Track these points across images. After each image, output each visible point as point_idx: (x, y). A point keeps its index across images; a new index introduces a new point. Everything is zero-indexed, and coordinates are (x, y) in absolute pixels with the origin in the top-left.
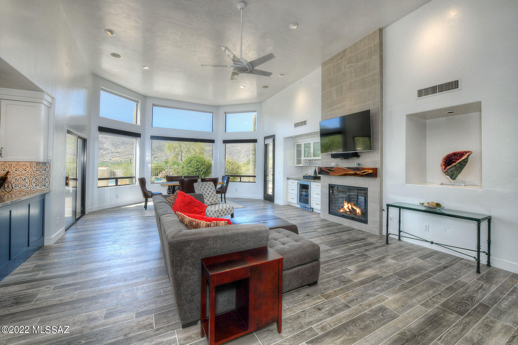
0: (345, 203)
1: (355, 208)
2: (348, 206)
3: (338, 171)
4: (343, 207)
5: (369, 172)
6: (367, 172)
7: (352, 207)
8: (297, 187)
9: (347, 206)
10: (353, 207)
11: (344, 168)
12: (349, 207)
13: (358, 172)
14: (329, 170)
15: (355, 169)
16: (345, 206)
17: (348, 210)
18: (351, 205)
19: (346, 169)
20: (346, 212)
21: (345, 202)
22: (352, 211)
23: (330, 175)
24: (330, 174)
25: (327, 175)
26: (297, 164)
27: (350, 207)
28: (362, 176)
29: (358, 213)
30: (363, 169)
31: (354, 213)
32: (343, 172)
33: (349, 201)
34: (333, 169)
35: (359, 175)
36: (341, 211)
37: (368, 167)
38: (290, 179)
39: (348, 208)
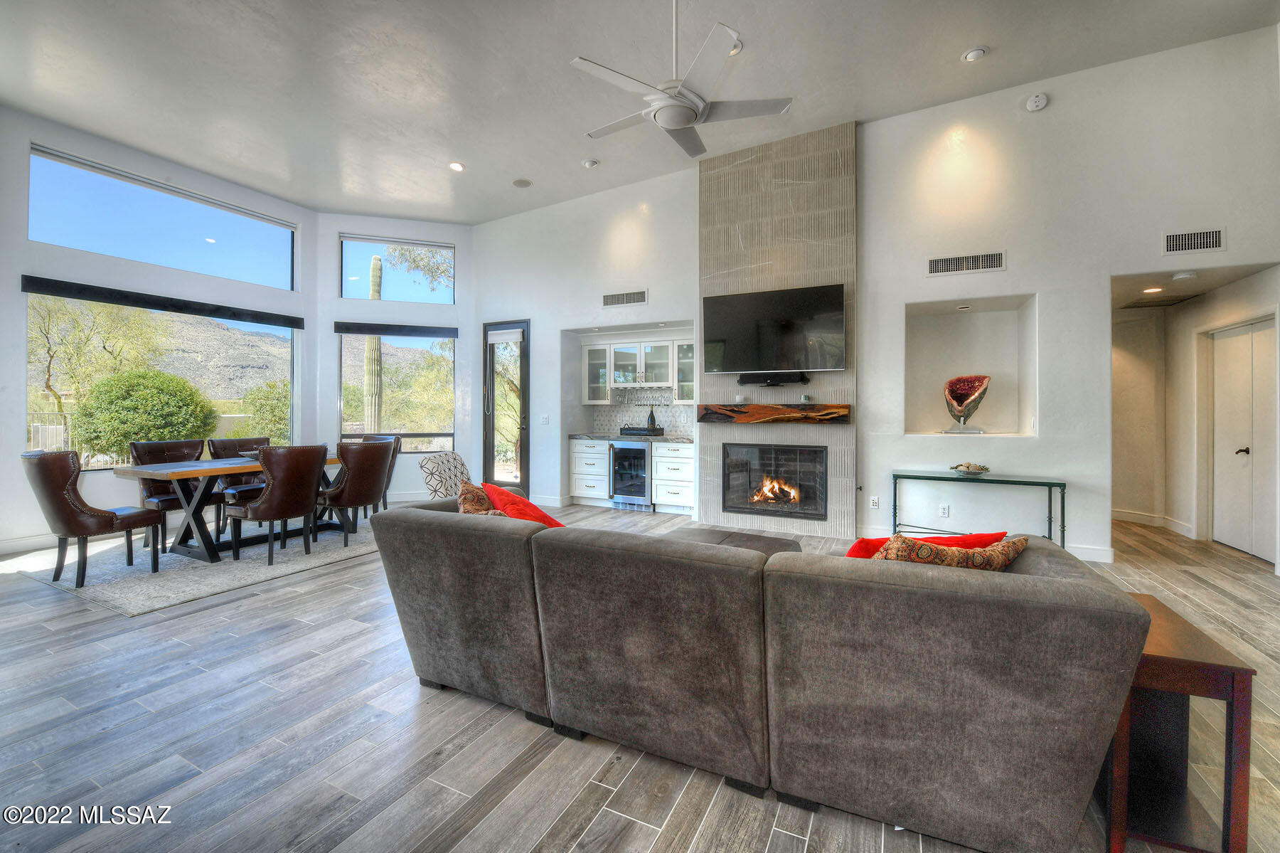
0: (765, 481)
1: (786, 488)
2: (771, 486)
3: (759, 414)
4: (760, 490)
5: (841, 414)
6: (835, 413)
7: (780, 489)
8: (608, 456)
9: (769, 487)
10: (783, 487)
11: (776, 405)
12: (774, 487)
13: (813, 415)
14: (732, 411)
15: (804, 407)
16: (764, 488)
17: (771, 495)
18: (778, 483)
19: (781, 407)
20: (766, 499)
21: (765, 478)
22: (781, 496)
23: (735, 422)
24: (735, 419)
25: (725, 422)
26: (589, 399)
27: (777, 487)
28: (821, 421)
29: (794, 498)
30: (826, 407)
31: (785, 499)
32: (772, 415)
33: (775, 477)
34: (743, 410)
35: (815, 419)
36: (756, 498)
37: (834, 402)
38: (580, 439)
39: (772, 490)
